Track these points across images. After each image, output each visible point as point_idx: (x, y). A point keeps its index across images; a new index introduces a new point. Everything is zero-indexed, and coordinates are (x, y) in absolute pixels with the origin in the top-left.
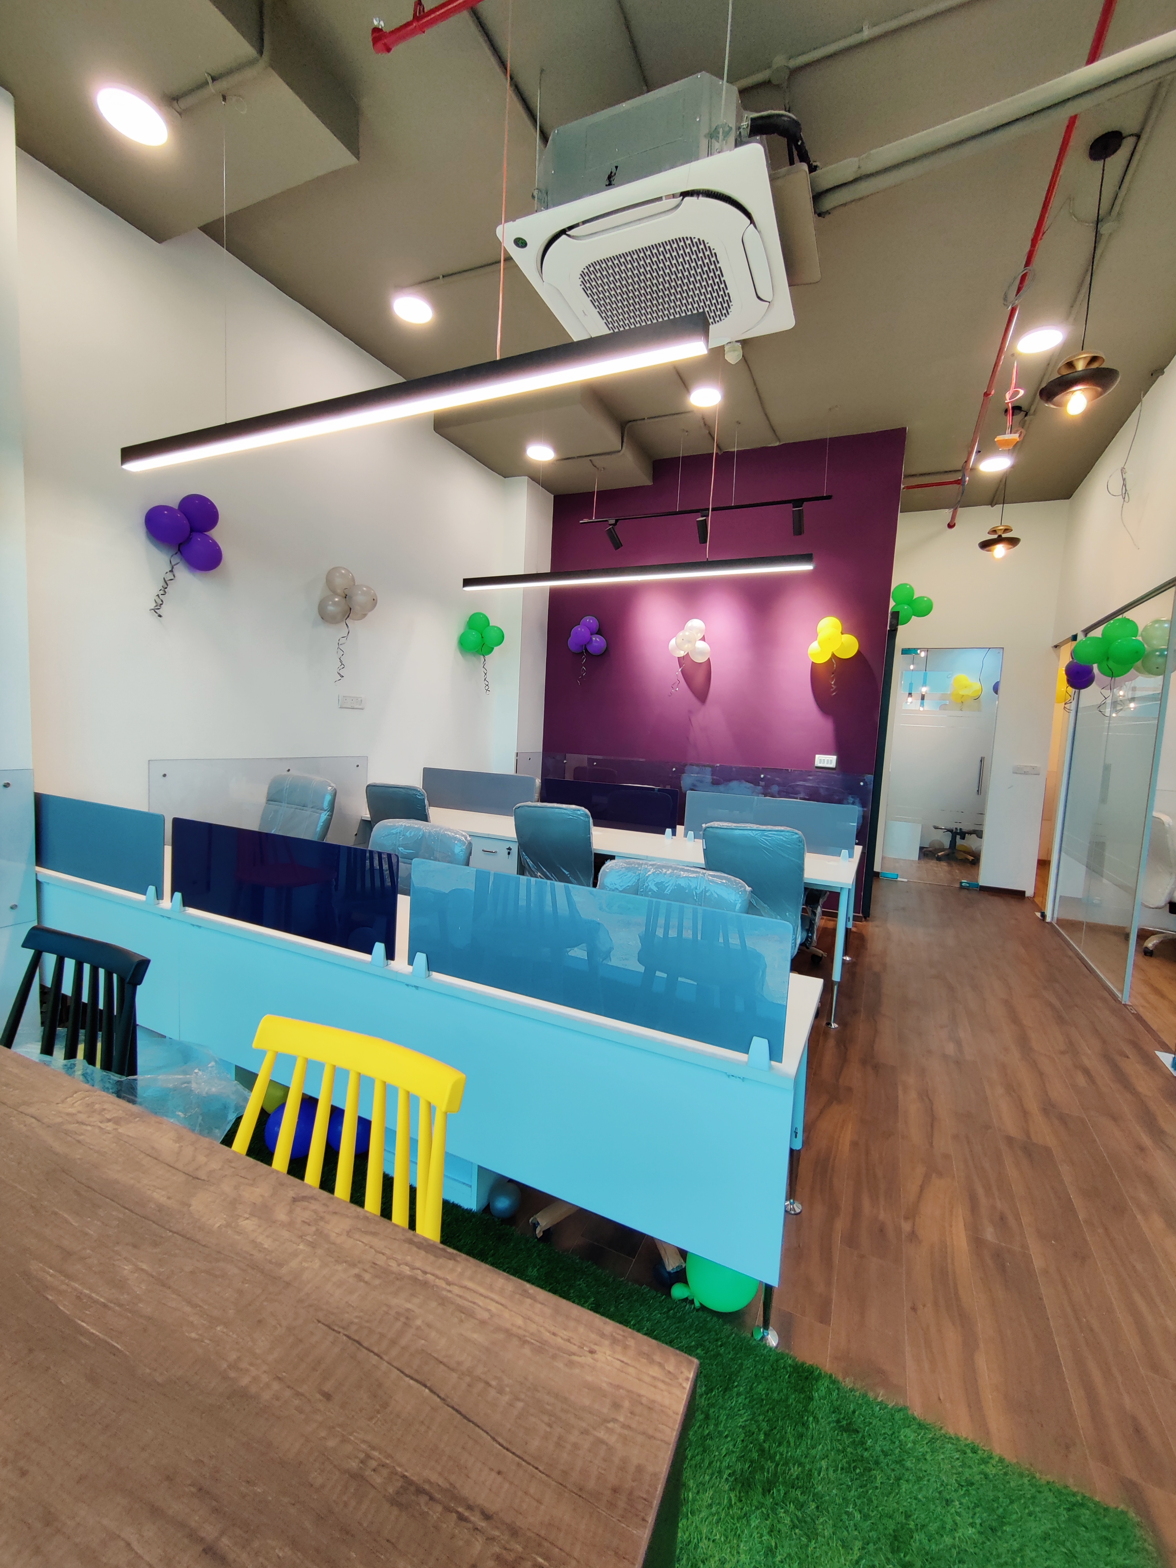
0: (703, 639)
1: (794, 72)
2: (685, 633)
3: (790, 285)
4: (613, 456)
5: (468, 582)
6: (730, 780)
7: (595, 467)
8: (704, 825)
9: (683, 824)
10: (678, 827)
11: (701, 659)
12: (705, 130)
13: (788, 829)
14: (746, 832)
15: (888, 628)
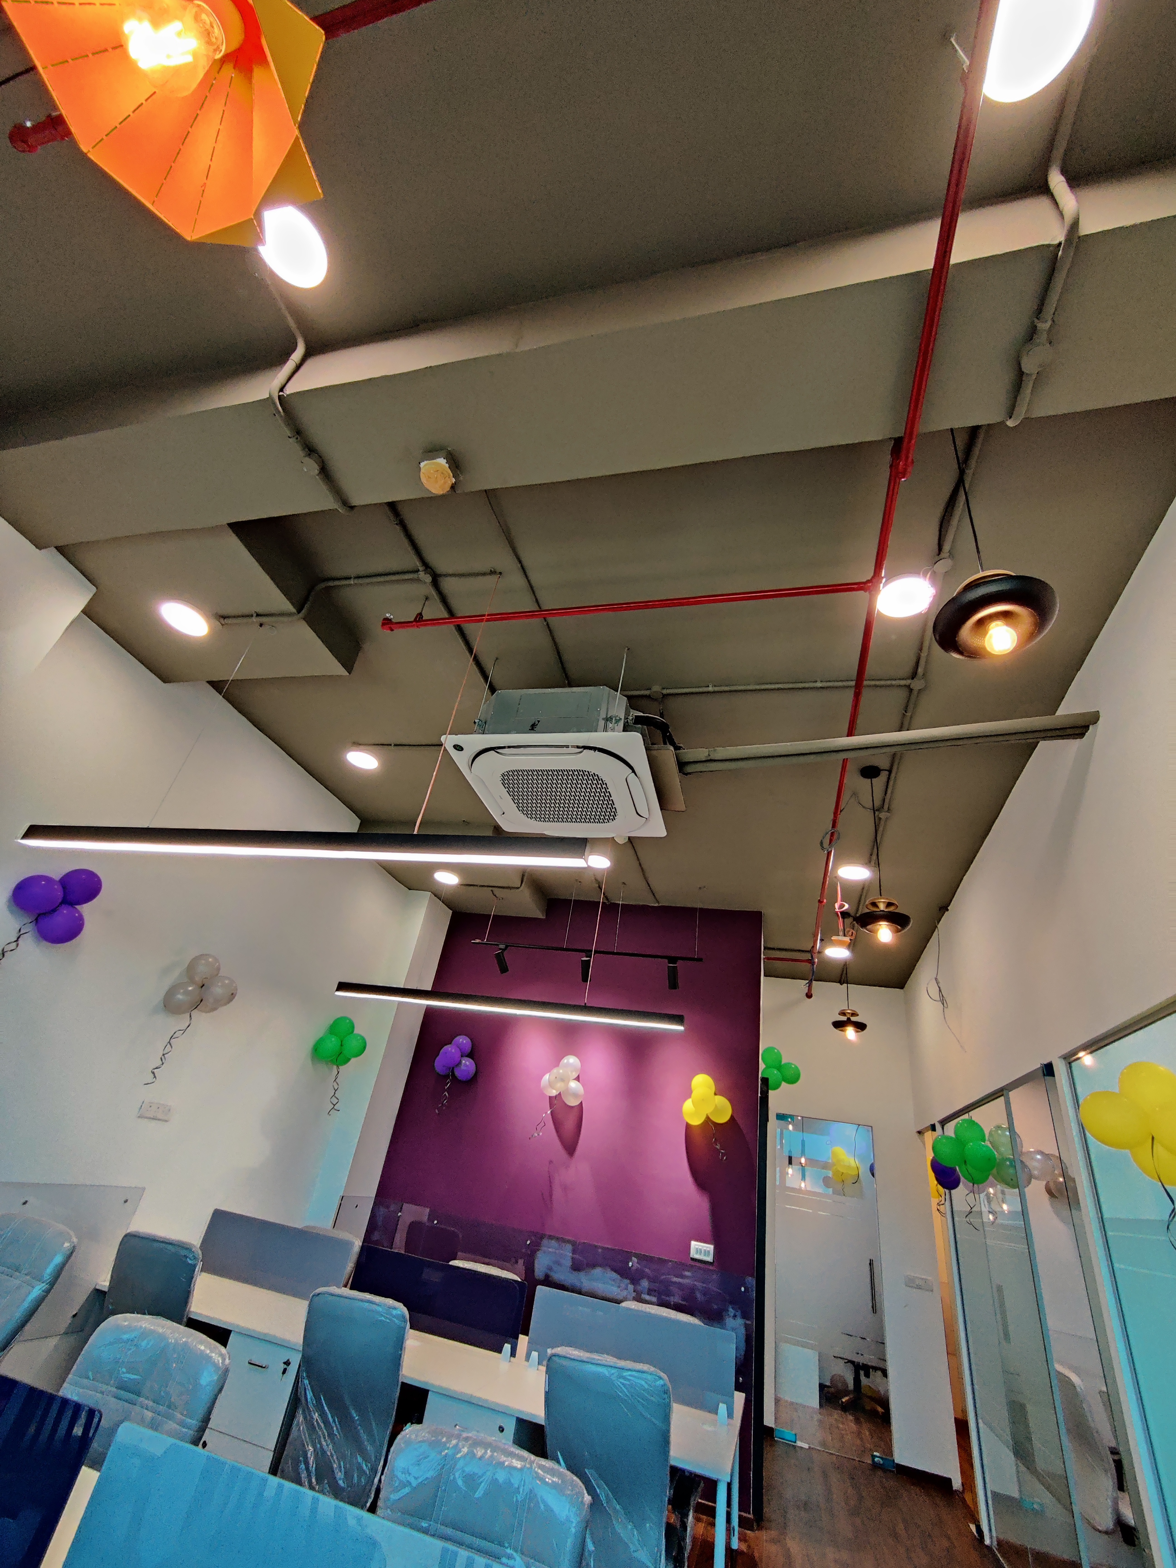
0: (578, 1079)
1: (665, 696)
2: (559, 1071)
3: (661, 810)
4: (513, 891)
5: (343, 986)
6: (594, 1266)
7: (495, 896)
8: (549, 1351)
9: (527, 1334)
10: (521, 1337)
11: (573, 1102)
12: (603, 715)
13: (652, 1369)
14: (600, 1369)
15: (759, 1095)
